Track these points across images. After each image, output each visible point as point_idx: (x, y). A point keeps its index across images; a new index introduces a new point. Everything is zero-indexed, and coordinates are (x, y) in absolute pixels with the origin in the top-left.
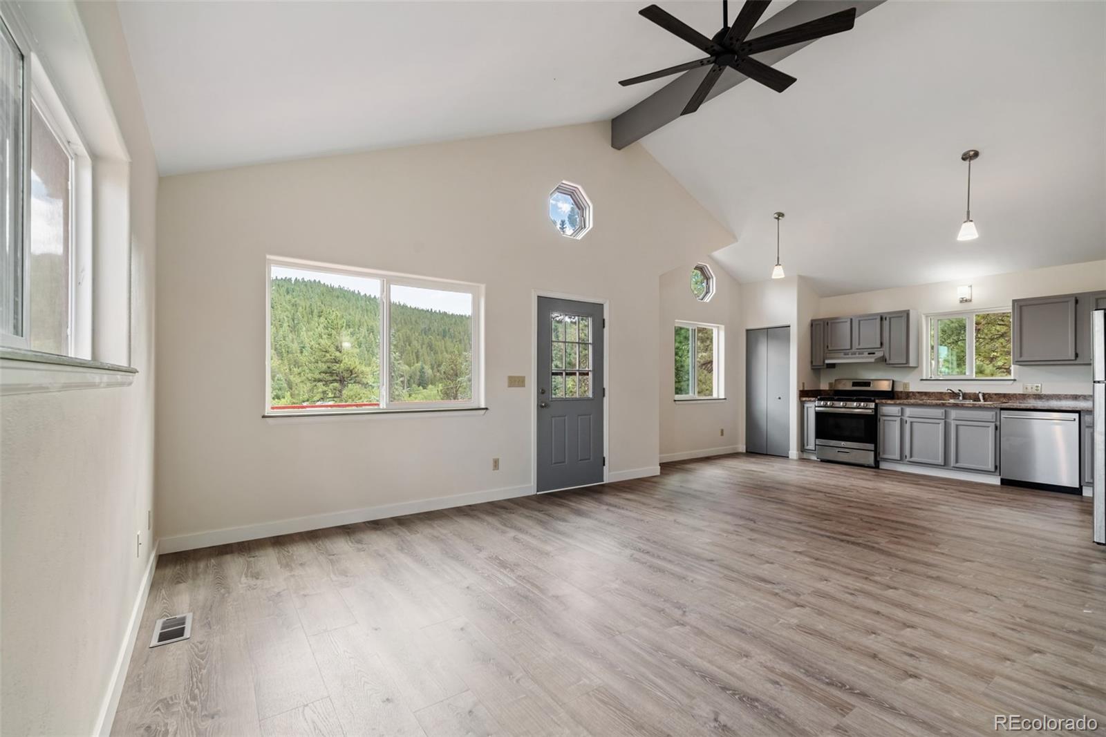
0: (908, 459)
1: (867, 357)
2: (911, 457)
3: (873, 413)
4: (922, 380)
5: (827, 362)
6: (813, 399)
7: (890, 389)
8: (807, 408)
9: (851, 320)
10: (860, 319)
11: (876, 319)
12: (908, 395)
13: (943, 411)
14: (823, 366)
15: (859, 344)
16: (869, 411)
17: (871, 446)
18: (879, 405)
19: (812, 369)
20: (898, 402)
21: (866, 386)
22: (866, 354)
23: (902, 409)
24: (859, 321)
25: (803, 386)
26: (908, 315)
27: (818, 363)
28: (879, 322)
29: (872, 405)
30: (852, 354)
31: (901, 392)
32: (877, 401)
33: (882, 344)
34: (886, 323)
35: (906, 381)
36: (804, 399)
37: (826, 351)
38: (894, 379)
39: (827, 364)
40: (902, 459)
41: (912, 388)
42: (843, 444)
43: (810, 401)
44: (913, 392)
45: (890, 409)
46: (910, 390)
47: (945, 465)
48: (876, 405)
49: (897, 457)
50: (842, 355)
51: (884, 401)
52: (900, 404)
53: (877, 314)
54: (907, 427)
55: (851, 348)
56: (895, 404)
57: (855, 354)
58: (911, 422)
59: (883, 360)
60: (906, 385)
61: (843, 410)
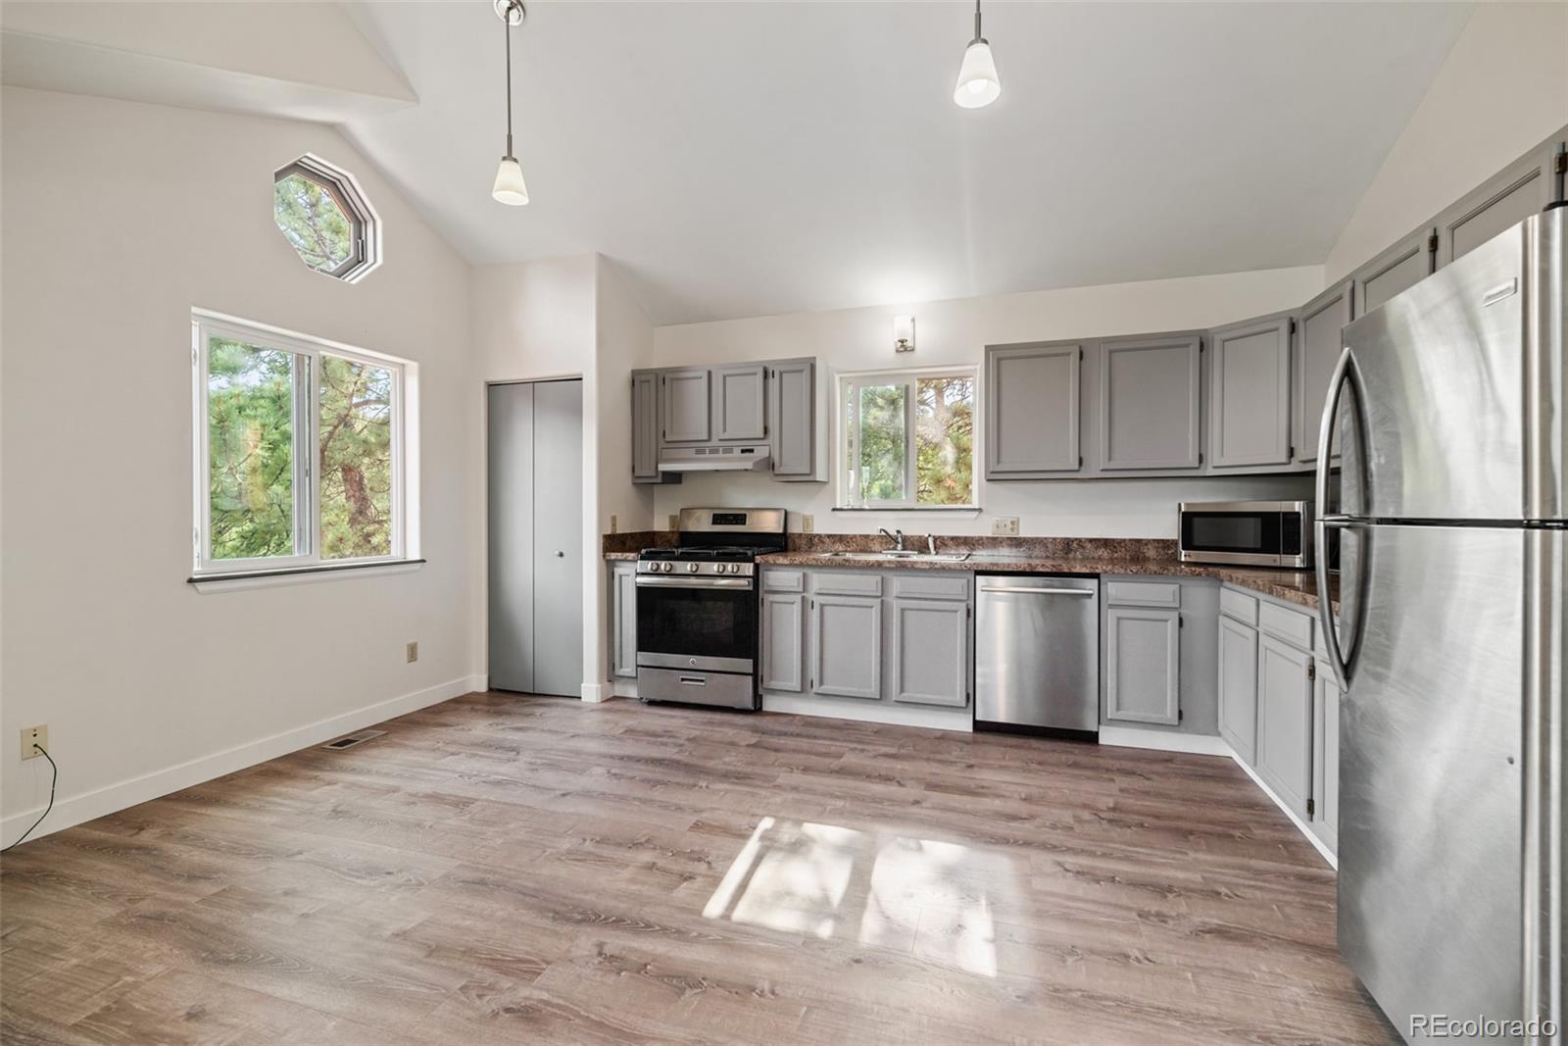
0: (815, 690)
1: (740, 459)
2: (821, 683)
3: (751, 588)
4: (834, 510)
5: (663, 467)
6: (631, 556)
7: (781, 531)
8: (621, 576)
9: (710, 373)
10: (725, 373)
11: (755, 374)
12: (812, 541)
13: (879, 578)
14: (657, 476)
15: (725, 430)
16: (743, 584)
17: (746, 664)
18: (761, 569)
19: (634, 484)
20: (798, 559)
21: (737, 523)
22: (737, 452)
23: (804, 575)
24: (725, 377)
25: (614, 525)
26: (813, 368)
27: (646, 471)
28: (762, 380)
29: (748, 569)
30: (711, 452)
31: (800, 535)
32: (758, 559)
33: (766, 430)
34: (774, 383)
35: (807, 512)
36: (613, 556)
37: (662, 444)
38: (788, 510)
39: (665, 473)
40: (804, 690)
41: (820, 528)
42: (693, 660)
43: (626, 560)
44: (820, 536)
45: (782, 577)
46: (815, 532)
47: (882, 698)
48: (757, 567)
49: (796, 685)
50: (691, 453)
51: (771, 558)
52: (801, 565)
53: (756, 364)
54: (814, 616)
55: (709, 440)
56: (791, 565)
57: (717, 451)
58: (822, 606)
59: (769, 465)
60: (807, 521)
61: (693, 582)
